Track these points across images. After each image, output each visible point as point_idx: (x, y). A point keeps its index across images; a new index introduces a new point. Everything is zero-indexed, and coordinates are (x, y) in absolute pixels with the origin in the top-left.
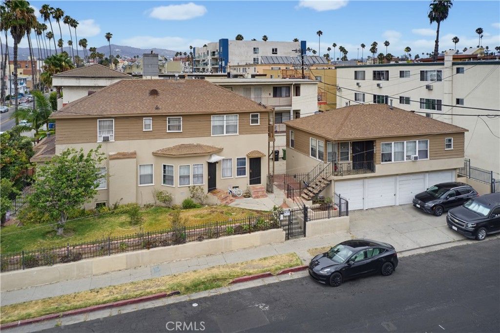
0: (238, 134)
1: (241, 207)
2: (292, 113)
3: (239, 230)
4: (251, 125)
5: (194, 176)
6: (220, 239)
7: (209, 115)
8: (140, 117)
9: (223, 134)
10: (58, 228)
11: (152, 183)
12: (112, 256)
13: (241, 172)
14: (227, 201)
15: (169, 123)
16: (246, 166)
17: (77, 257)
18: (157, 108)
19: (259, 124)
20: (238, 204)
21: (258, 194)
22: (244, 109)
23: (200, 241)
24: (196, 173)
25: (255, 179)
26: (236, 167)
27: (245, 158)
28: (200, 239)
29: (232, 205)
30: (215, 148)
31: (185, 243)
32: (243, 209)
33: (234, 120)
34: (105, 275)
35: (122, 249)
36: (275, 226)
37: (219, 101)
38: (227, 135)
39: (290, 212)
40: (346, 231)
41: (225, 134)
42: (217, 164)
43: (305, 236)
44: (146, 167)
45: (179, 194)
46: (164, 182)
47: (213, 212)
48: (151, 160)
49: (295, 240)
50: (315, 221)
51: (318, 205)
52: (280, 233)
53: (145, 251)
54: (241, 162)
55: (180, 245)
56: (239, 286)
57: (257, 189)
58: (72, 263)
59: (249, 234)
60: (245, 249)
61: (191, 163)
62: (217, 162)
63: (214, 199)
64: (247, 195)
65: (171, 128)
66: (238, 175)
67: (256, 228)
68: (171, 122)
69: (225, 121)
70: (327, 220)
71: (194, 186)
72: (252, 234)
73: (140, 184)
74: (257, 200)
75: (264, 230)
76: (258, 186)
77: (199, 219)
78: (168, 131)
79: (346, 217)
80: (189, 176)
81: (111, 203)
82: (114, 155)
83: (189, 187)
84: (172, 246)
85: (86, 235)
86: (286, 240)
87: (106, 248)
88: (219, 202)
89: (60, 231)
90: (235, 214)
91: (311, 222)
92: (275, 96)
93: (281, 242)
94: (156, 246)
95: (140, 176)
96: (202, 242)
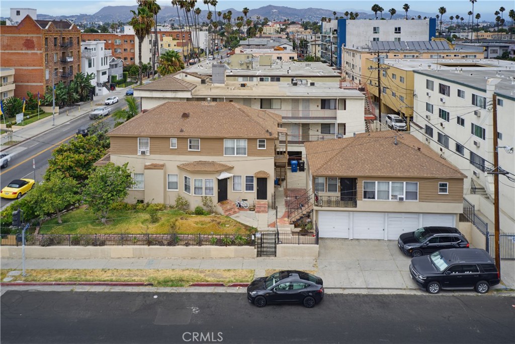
0: (246, 156)
1: (238, 220)
2: (336, 126)
3: (220, 243)
4: (258, 148)
5: (206, 189)
6: (202, 247)
7: (222, 139)
8: (167, 138)
9: (234, 154)
10: (102, 218)
11: (177, 189)
12: (124, 247)
13: (249, 187)
14: (230, 212)
15: (190, 143)
16: (254, 183)
17: (103, 244)
18: (182, 131)
19: (265, 148)
20: (238, 217)
21: (260, 209)
22: (252, 136)
23: (187, 246)
24: (208, 186)
25: (262, 194)
26: (245, 183)
27: (253, 177)
28: (187, 245)
29: (233, 217)
30: (226, 166)
31: (174, 246)
32: (237, 222)
33: (243, 144)
34: (119, 260)
35: (135, 242)
36: (250, 243)
37: (234, 126)
38: (237, 156)
39: (262, 234)
40: (314, 258)
41: (235, 155)
42: (228, 180)
43: (276, 256)
44: (173, 176)
45: (195, 201)
46: (186, 190)
47: (213, 221)
48: (176, 171)
49: (265, 258)
50: (285, 245)
51: (298, 229)
52: (253, 250)
53: (146, 247)
54: (249, 179)
55: (171, 247)
56: (195, 289)
57: (261, 204)
58: (98, 247)
59: (225, 247)
60: (221, 258)
61: (203, 178)
62: (229, 178)
63: (220, 209)
64: (252, 209)
65: (192, 147)
66: (246, 190)
67: (233, 243)
68: (192, 142)
69: (235, 144)
70: (297, 245)
71: (206, 197)
72: (228, 247)
73: (169, 188)
74: (257, 214)
75: (239, 245)
76: (263, 201)
77: (199, 225)
78: (189, 150)
79: (316, 245)
80: (202, 188)
81: (146, 201)
82: (149, 165)
83: (202, 197)
84: (165, 247)
85: (117, 226)
86: (257, 256)
87: (124, 240)
88: (223, 213)
89: (103, 220)
90: (228, 226)
91: (282, 245)
92: (323, 107)
93: (253, 258)
94: (155, 245)
95: (169, 183)
96: (188, 247)
